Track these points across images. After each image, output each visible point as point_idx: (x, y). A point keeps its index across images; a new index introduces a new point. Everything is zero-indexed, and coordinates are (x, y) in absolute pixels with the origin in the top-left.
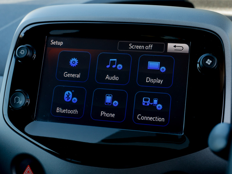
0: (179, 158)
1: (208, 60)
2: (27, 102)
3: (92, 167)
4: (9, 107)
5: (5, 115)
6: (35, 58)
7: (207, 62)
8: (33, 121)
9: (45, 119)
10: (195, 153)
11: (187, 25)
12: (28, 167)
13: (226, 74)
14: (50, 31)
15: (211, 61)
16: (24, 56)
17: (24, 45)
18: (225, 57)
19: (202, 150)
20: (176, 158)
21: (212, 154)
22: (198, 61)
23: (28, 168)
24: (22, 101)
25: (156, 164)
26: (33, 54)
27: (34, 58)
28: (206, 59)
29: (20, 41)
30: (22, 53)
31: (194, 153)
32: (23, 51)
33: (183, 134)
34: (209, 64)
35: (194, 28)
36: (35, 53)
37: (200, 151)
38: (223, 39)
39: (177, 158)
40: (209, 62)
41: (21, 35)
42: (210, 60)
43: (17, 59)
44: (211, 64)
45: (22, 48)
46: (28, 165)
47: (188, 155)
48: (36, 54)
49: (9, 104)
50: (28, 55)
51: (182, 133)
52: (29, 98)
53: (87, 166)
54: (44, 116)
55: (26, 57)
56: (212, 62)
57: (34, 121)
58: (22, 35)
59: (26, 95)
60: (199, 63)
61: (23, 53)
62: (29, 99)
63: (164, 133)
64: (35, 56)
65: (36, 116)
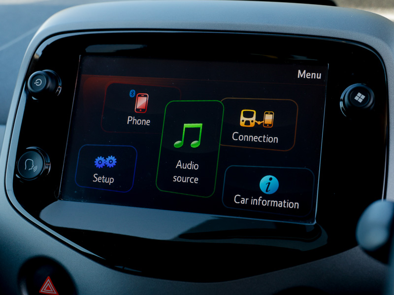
0: (308, 263)
1: (359, 94)
2: (47, 168)
3: (156, 279)
4: (15, 177)
5: (8, 190)
6: (60, 92)
7: (356, 98)
8: (56, 200)
9: (78, 198)
10: (336, 256)
11: (323, 35)
12: (48, 280)
13: (390, 118)
14: (86, 47)
15: (363, 97)
16: (42, 89)
17: (41, 70)
18: (389, 89)
19: (348, 251)
20: (303, 265)
21: (366, 257)
22: (342, 97)
23: (48, 282)
24: (37, 166)
25: (268, 274)
26: (57, 86)
27: (58, 92)
28: (354, 92)
29: (35, 64)
30: (38, 84)
31: (334, 256)
32: (39, 81)
33: (315, 222)
34: (360, 101)
35: (335, 40)
36: (60, 84)
37: (345, 253)
38: (384, 58)
39: (305, 264)
40: (360, 98)
41: (37, 55)
42: (363, 94)
43: (29, 95)
44: (364, 101)
45: (39, 76)
46: (49, 277)
47: (324, 259)
48: (62, 86)
49: (16, 172)
50: (49, 88)
51: (313, 221)
52: (49, 161)
53: (148, 278)
54: (76, 192)
55: (45, 90)
56: (365, 98)
57: (59, 201)
58: (39, 52)
59: (45, 156)
60: (344, 101)
61: (40, 83)
62: (49, 163)
63: (283, 221)
64: (60, 90)
65: (61, 193)
